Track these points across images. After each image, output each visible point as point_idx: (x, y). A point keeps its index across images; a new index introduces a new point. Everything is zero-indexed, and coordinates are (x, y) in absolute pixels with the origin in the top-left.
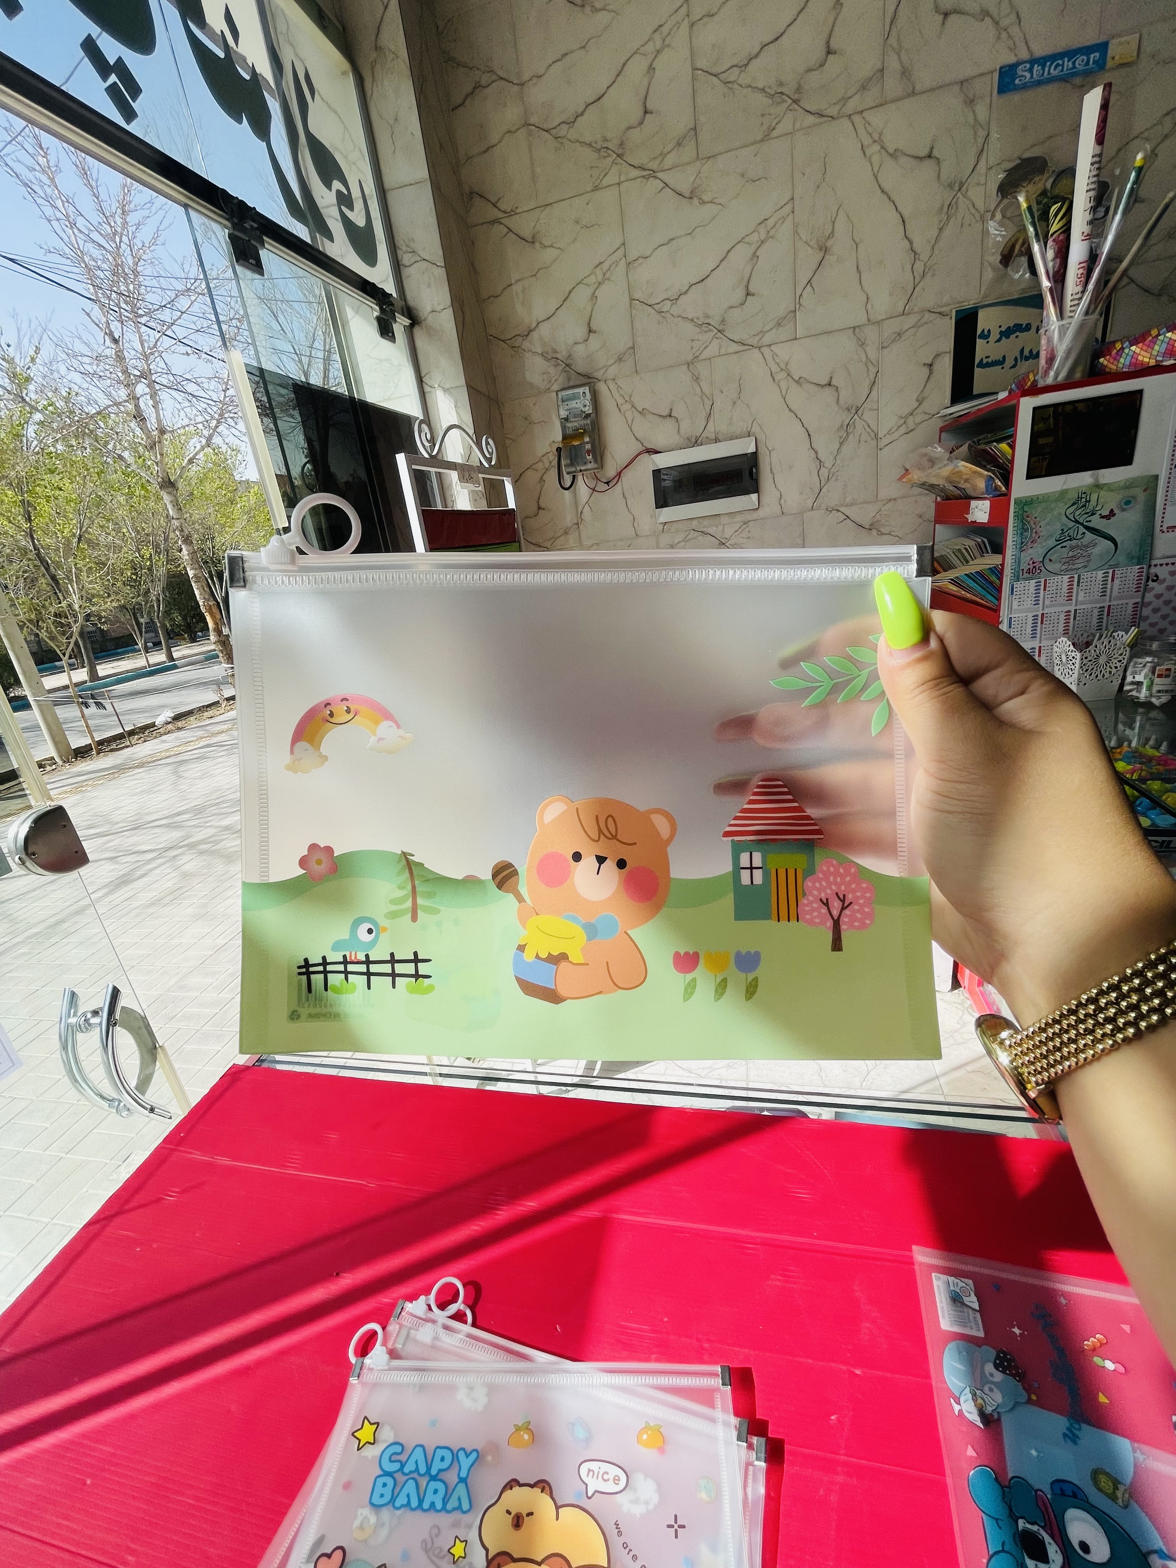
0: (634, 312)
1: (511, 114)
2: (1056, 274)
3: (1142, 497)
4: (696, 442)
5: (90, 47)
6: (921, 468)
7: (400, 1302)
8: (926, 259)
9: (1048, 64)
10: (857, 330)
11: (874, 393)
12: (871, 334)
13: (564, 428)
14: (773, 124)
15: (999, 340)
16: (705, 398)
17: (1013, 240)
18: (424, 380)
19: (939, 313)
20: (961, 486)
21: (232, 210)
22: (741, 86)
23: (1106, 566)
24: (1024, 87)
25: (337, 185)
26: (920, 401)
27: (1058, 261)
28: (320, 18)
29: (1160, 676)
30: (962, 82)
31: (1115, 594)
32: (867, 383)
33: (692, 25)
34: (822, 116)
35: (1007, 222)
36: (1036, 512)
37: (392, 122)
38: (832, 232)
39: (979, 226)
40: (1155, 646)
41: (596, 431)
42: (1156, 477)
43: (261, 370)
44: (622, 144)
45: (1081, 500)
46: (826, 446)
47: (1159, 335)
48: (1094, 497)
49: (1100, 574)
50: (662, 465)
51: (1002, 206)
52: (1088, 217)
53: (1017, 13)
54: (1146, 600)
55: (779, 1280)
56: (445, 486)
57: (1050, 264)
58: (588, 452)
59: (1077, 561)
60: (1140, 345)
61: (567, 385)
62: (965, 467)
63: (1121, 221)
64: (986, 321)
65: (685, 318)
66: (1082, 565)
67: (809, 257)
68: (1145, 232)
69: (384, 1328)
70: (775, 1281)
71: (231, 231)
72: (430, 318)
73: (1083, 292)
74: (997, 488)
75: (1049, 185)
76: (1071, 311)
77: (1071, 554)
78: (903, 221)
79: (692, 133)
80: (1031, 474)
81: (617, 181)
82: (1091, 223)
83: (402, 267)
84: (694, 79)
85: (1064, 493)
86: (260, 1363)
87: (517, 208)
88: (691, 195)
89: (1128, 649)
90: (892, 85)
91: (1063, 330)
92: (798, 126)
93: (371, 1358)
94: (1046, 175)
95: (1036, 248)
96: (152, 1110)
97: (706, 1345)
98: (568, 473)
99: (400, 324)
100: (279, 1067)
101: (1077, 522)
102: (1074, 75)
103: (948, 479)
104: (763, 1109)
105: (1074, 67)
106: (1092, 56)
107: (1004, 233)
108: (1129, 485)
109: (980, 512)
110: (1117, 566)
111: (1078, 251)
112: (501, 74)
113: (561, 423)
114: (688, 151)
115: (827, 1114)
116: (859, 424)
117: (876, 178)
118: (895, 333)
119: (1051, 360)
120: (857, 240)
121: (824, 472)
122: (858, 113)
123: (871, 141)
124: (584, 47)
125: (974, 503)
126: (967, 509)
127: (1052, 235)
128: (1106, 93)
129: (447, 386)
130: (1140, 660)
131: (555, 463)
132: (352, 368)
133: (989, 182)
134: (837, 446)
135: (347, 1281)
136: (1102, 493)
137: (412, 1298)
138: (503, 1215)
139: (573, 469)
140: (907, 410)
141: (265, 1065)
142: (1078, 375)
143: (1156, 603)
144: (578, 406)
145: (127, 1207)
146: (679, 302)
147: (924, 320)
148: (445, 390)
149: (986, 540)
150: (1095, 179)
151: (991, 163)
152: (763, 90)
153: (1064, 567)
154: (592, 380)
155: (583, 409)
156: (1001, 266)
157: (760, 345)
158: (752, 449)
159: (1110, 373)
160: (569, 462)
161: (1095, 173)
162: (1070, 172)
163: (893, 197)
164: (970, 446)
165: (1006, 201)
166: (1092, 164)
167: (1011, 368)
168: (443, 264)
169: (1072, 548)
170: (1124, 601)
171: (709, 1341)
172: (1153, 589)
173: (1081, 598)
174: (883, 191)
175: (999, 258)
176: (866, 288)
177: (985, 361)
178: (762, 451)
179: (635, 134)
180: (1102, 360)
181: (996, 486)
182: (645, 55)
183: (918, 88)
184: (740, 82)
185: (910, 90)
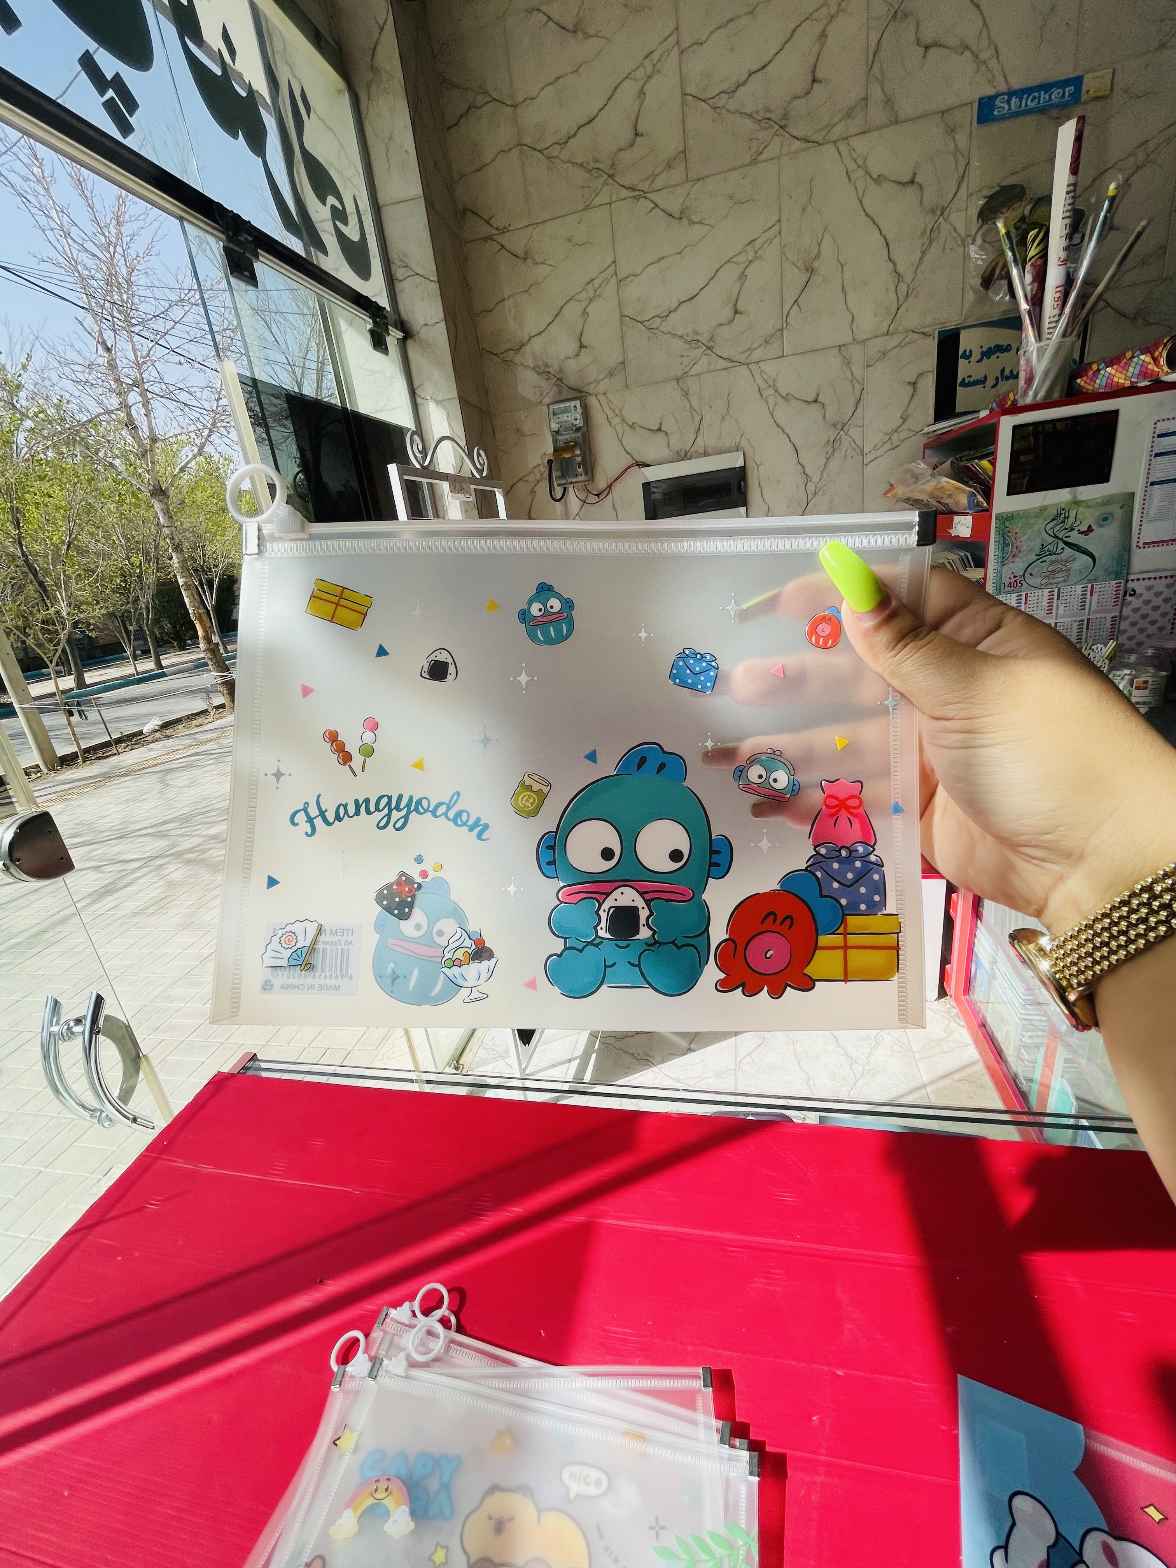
0: (624, 328)
1: (504, 135)
2: (1034, 297)
3: (1118, 513)
4: (684, 456)
5: (88, 63)
6: (904, 483)
7: (385, 1308)
8: (909, 281)
9: (1025, 96)
10: (843, 348)
11: (859, 410)
12: (856, 352)
13: (555, 441)
14: (761, 149)
15: (980, 361)
16: (693, 412)
17: (994, 264)
18: (416, 391)
19: (922, 333)
20: (944, 501)
21: (228, 223)
22: (729, 111)
23: (1085, 581)
24: (1002, 118)
25: (331, 200)
26: (904, 419)
27: (1036, 285)
28: (317, 39)
29: (1138, 688)
30: (943, 113)
31: (1094, 608)
32: (851, 401)
33: (682, 52)
34: (808, 142)
35: (987, 246)
36: (1017, 527)
37: (386, 140)
38: (819, 254)
39: (962, 249)
40: (1133, 658)
41: (587, 444)
42: (1132, 495)
43: (254, 380)
44: (613, 166)
45: (1060, 516)
46: (813, 461)
47: (1133, 357)
48: (1072, 514)
49: (1079, 588)
50: (651, 478)
51: (981, 232)
52: (1064, 243)
53: (996, 48)
54: (1124, 613)
55: (762, 1283)
56: (437, 497)
57: (1029, 288)
58: (579, 464)
59: (1057, 575)
60: (1115, 367)
61: (558, 399)
62: (948, 483)
63: (1095, 247)
64: (968, 341)
65: (674, 335)
66: (1062, 579)
67: (796, 278)
68: (1119, 258)
69: (367, 1336)
70: (759, 1283)
71: (227, 244)
72: (422, 331)
73: (1060, 315)
74: (978, 504)
75: (1027, 211)
76: (1049, 333)
77: (1051, 568)
78: (887, 244)
79: (682, 155)
80: (1012, 490)
81: (609, 201)
82: (1066, 249)
83: (395, 282)
84: (684, 103)
85: (1043, 509)
86: (241, 1372)
87: (509, 225)
88: (682, 216)
89: (1107, 662)
90: (877, 113)
91: (1041, 352)
92: (784, 151)
93: (353, 1366)
94: (1023, 204)
95: (1014, 272)
96: (135, 1120)
97: (690, 1348)
98: (559, 485)
99: (393, 337)
100: (264, 1074)
101: (1056, 537)
102: (1051, 106)
103: (931, 495)
104: (748, 1114)
105: (1050, 99)
106: (1067, 89)
107: (984, 257)
108: (1108, 501)
109: (963, 526)
110: (1096, 580)
111: (1054, 277)
112: (495, 96)
113: (553, 435)
114: (677, 174)
115: (812, 1119)
116: (845, 439)
117: (861, 202)
118: (879, 352)
119: (1030, 380)
120: (843, 263)
121: (811, 487)
122: (843, 139)
123: (854, 166)
124: (576, 71)
125: (957, 518)
126: (950, 524)
127: (1030, 260)
128: (1080, 125)
129: (440, 398)
130: (1118, 673)
131: (546, 475)
132: (345, 380)
133: (969, 209)
134: (824, 461)
135: (332, 1288)
136: (1081, 510)
137: (396, 1304)
138: (488, 1221)
139: (563, 481)
140: (891, 427)
141: (250, 1073)
142: (1056, 396)
143: (1134, 617)
144: (569, 419)
145: (110, 1216)
146: (669, 318)
147: (907, 340)
148: (437, 402)
149: (969, 555)
150: (1069, 208)
151: (970, 191)
152: (751, 115)
153: (1044, 581)
154: (583, 394)
155: (574, 423)
156: (981, 289)
157: (747, 361)
158: (740, 463)
159: (1087, 393)
160: (559, 474)
161: (1071, 201)
162: (1046, 200)
163: (878, 221)
164: (952, 463)
165: (986, 227)
166: (1068, 193)
167: (992, 387)
168: (436, 279)
169: (1052, 563)
170: (1103, 615)
171: (694, 1344)
172: (1130, 603)
173: (1061, 612)
174: (867, 215)
175: (980, 281)
176: (851, 306)
177: (967, 381)
178: (750, 464)
179: (626, 157)
180: (1079, 381)
181: (978, 502)
182: (636, 81)
183: (902, 116)
184: (728, 107)
185: (892, 119)
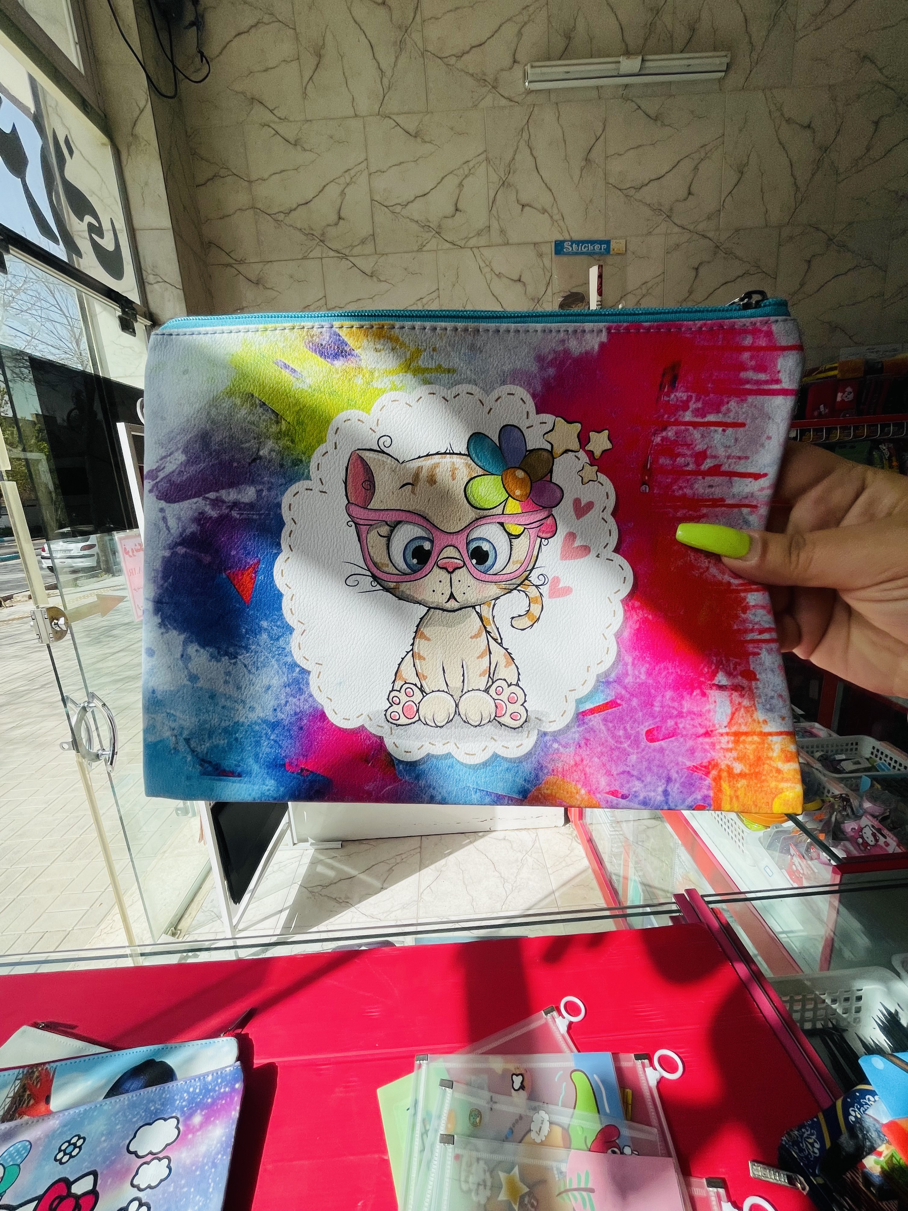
1: (242, 199)
9: (581, 245)
14: (424, 244)
22: (403, 217)
24: (568, 254)
25: (88, 219)
28: (84, 105)
30: (535, 244)
33: (370, 174)
34: (455, 245)
37: (143, 185)
44: (323, 234)
53: (562, 215)
79: (372, 237)
84: (372, 206)
87: (245, 259)
88: (372, 275)
90: (495, 237)
92: (440, 247)
99: (141, 323)
104: (360, 945)
105: (594, 249)
106: (603, 246)
112: (235, 172)
114: (369, 248)
115: (409, 941)
117: (487, 285)
122: (476, 248)
123: (484, 265)
124: (296, 169)
128: (600, 271)
133: (554, 302)
151: (554, 291)
152: (417, 222)
166: (598, 305)
168: (181, 287)
174: (493, 295)
179: (333, 231)
182: (339, 184)
183: (510, 241)
184: (402, 213)
185: (506, 242)
